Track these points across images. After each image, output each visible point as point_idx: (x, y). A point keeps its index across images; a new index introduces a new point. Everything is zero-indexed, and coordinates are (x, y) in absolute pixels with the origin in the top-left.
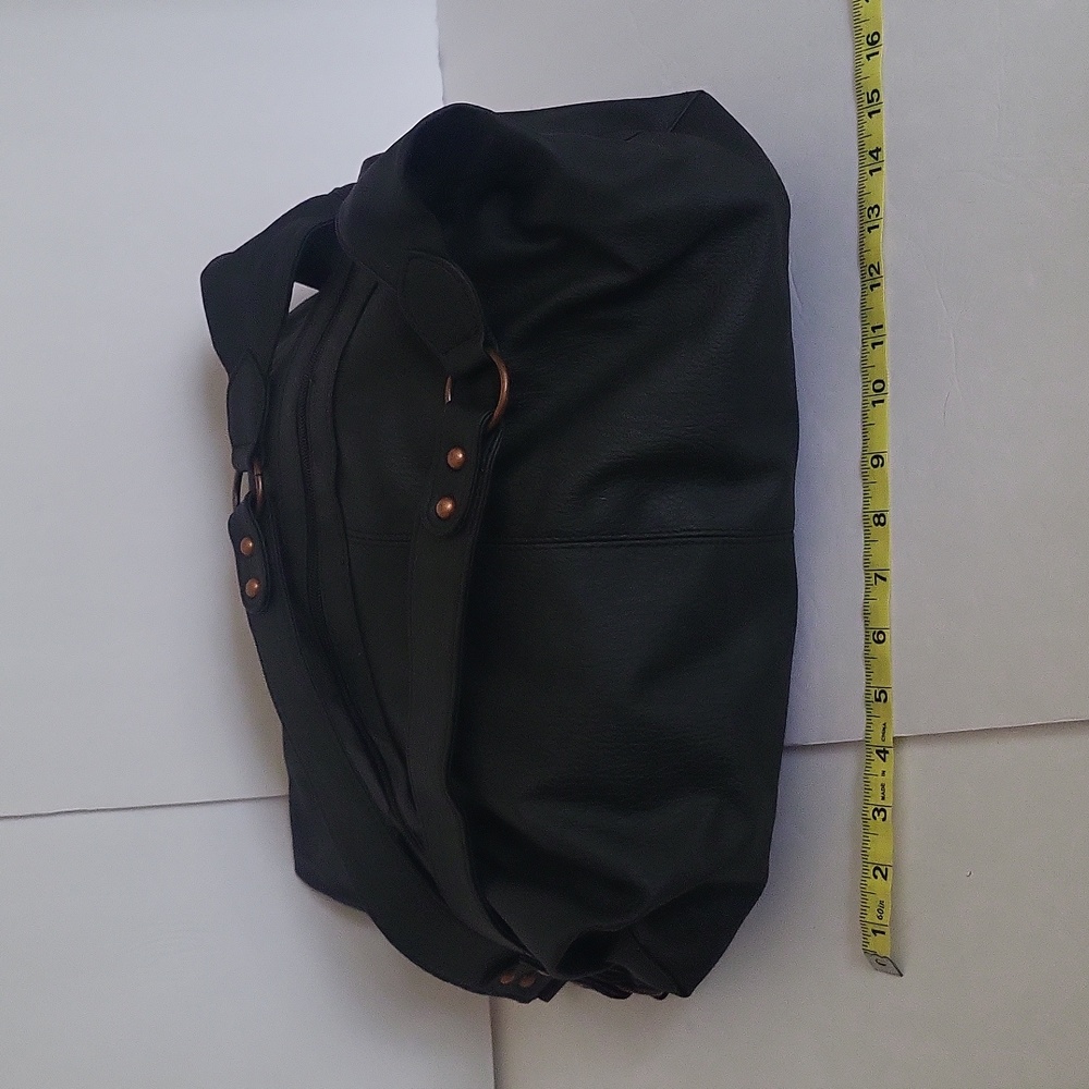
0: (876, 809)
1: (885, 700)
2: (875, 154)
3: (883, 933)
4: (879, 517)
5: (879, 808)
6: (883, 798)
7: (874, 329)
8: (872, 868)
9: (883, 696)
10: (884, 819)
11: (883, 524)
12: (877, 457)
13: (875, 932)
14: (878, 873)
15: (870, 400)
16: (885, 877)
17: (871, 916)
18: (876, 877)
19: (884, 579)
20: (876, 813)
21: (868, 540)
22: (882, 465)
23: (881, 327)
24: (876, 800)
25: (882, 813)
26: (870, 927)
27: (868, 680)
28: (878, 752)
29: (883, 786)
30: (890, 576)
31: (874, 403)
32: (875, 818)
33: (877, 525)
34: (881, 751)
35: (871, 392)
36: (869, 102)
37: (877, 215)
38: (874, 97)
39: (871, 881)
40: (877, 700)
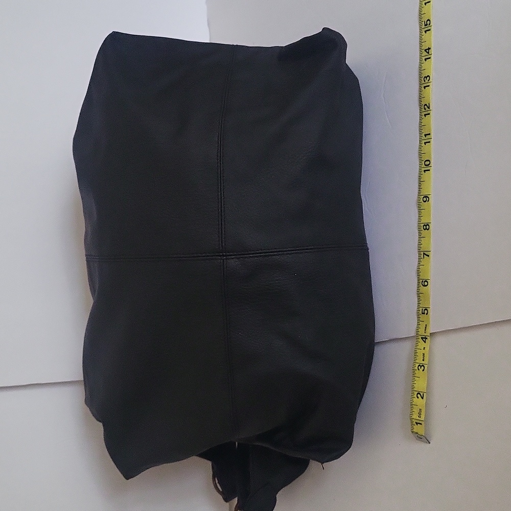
0: (419, 365)
1: (427, 314)
2: (428, 51)
3: (421, 424)
4: (426, 226)
5: (421, 365)
6: (423, 360)
7: (425, 135)
8: (416, 393)
9: (426, 312)
10: (423, 370)
11: (428, 230)
12: (426, 197)
13: (417, 423)
14: (419, 395)
15: (423, 169)
16: (423, 398)
17: (415, 416)
18: (418, 397)
19: (428, 256)
20: (420, 367)
21: (420, 237)
22: (428, 201)
23: (429, 134)
24: (420, 360)
25: (423, 367)
26: (415, 421)
27: (419, 304)
28: (422, 338)
29: (424, 354)
30: (431, 254)
31: (425, 171)
32: (419, 369)
33: (425, 230)
34: (424, 338)
35: (423, 166)
36: (425, 25)
37: (429, 80)
38: (427, 23)
39: (415, 399)
40: (422, 313)
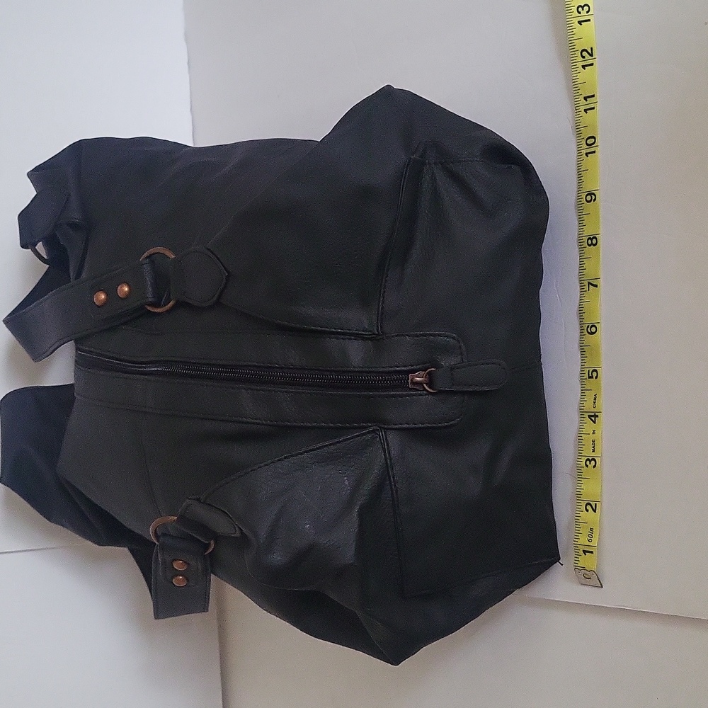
0: (588, 459)
1: (596, 377)
3: (592, 552)
4: (592, 239)
5: (590, 458)
6: (594, 451)
7: (586, 99)
8: (584, 504)
9: (595, 374)
10: (594, 466)
11: (595, 245)
12: (590, 194)
13: (585, 552)
14: (589, 507)
15: (584, 152)
16: (595, 511)
17: (583, 540)
18: (587, 511)
19: (596, 286)
20: (588, 462)
21: (582, 258)
22: (595, 200)
23: (593, 96)
24: (588, 452)
25: (593, 462)
26: (582, 548)
27: (583, 362)
28: (590, 417)
29: (593, 441)
30: (601, 283)
31: (587, 154)
32: (587, 466)
33: (590, 245)
34: (592, 416)
35: (584, 146)
37: (587, 12)
39: (583, 514)
40: (589, 377)
